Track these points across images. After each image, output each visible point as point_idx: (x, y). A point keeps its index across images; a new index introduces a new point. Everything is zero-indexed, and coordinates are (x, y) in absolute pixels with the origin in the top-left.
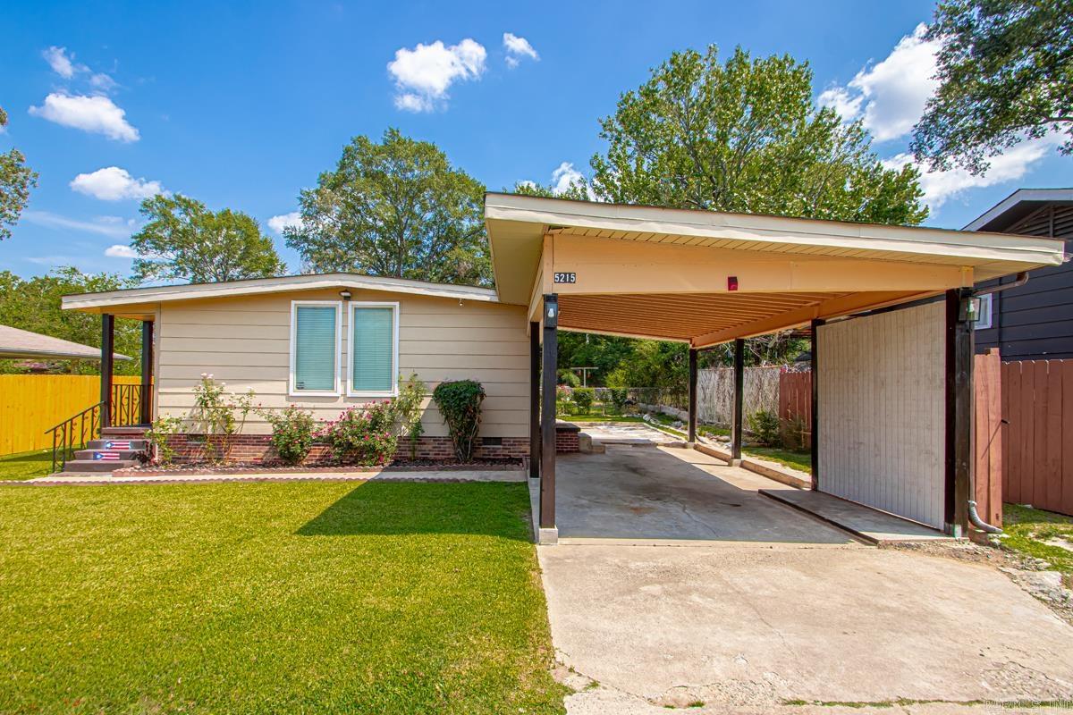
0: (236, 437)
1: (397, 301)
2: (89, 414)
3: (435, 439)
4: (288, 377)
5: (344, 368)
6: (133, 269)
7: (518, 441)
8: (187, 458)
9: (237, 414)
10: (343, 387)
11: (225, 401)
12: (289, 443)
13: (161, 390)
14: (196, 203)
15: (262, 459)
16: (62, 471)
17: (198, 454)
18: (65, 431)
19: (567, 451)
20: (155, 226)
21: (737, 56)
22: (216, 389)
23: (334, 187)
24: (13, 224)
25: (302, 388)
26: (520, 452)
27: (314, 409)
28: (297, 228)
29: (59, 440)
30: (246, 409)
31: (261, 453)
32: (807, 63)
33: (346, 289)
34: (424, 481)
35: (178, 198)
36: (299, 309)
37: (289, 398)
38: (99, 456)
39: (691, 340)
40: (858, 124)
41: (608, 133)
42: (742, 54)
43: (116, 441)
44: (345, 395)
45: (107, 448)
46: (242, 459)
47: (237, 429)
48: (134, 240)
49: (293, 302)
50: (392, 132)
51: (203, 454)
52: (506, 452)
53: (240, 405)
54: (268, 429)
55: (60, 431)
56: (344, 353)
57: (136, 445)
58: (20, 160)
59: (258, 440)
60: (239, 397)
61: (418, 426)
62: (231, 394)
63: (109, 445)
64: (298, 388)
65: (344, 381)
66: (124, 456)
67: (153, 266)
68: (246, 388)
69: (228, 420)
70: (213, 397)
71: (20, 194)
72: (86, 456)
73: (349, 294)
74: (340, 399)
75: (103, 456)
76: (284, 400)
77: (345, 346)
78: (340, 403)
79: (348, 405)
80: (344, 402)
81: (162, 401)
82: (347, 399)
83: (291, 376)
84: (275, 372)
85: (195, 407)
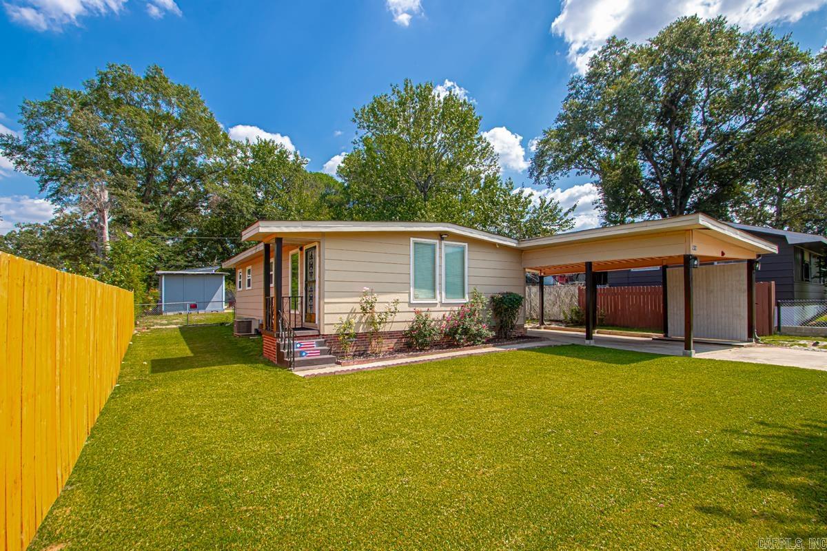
1: (467, 243)
4: (410, 290)
5: (440, 284)
7: (519, 327)
10: (441, 297)
13: (326, 300)
15: (393, 348)
17: (351, 348)
25: (417, 298)
30: (395, 313)
31: (392, 344)
33: (446, 233)
36: (416, 243)
38: (304, 354)
43: (304, 342)
44: (441, 302)
45: (300, 348)
49: (412, 239)
51: (355, 348)
56: (440, 275)
57: (321, 344)
59: (391, 335)
63: (298, 346)
64: (415, 298)
65: (441, 293)
66: (321, 352)
73: (441, 236)
74: (439, 305)
75: (307, 354)
76: (409, 306)
77: (441, 270)
78: (438, 308)
79: (443, 308)
80: (441, 306)
81: (327, 308)
82: (443, 304)
83: (411, 289)
84: (403, 287)
85: (351, 312)
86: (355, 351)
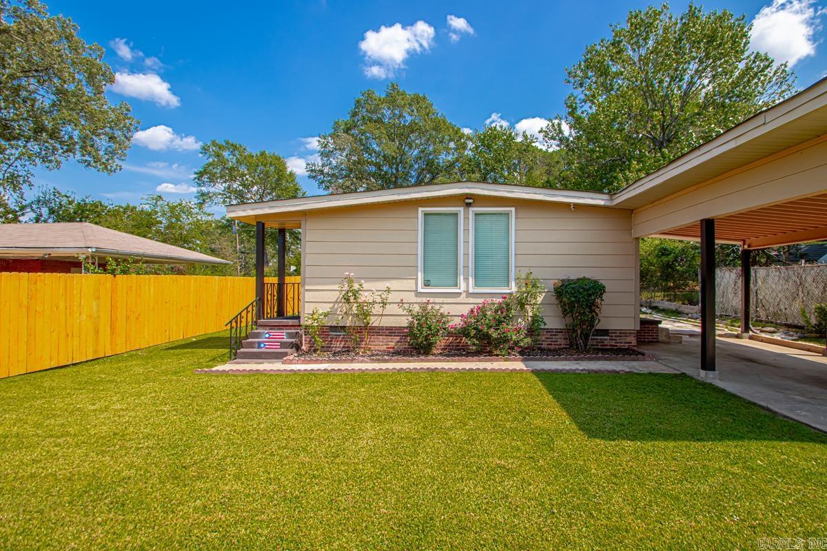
0: (373, 328)
1: (513, 207)
2: (250, 309)
3: (548, 331)
4: (417, 276)
5: (466, 267)
6: (196, 197)
7: (624, 333)
8: (330, 347)
9: (377, 309)
10: (466, 284)
11: (364, 297)
12: (429, 335)
13: (307, 287)
14: (241, 146)
15: (394, 348)
16: (235, 359)
17: (338, 343)
18: (237, 323)
19: (649, 342)
20: (210, 164)
21: (690, 11)
22: (356, 287)
23: (347, 131)
24: (122, 160)
25: (429, 285)
26: (626, 343)
27: (443, 303)
28: (316, 164)
29: (233, 330)
30: (384, 304)
31: (393, 342)
32: (744, 16)
33: (468, 196)
34: (584, 372)
35: (227, 143)
36: (426, 215)
37: (418, 294)
38: (262, 345)
39: (744, 241)
40: (783, 67)
41: (572, 80)
42: (696, 8)
43: (274, 332)
44: (467, 291)
45: (266, 338)
46: (377, 348)
47: (374, 322)
48: (196, 176)
49: (421, 209)
50: (393, 85)
51: (343, 343)
52: (613, 343)
53: (380, 301)
54: (404, 322)
55: (234, 324)
56: (466, 254)
57: (290, 336)
58: (128, 110)
59: (391, 331)
60: (380, 293)
61: (535, 319)
62: (370, 291)
63: (267, 336)
64: (425, 285)
65: (466, 279)
66: (283, 345)
67: (211, 195)
68: (383, 285)
69: (366, 315)
70: (356, 294)
71: (126, 137)
72: (251, 345)
73: (468, 201)
74: (464, 295)
75: (265, 345)
76: (416, 296)
77: (467, 248)
78: (462, 298)
79: (471, 300)
80: (467, 297)
81: (308, 296)
82: (469, 295)
83: (419, 274)
84: (405, 272)
85: (336, 302)
86: (343, 347)
